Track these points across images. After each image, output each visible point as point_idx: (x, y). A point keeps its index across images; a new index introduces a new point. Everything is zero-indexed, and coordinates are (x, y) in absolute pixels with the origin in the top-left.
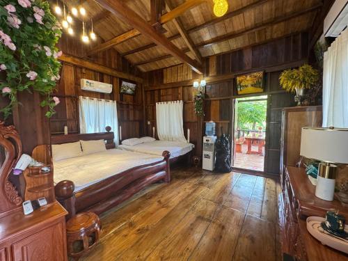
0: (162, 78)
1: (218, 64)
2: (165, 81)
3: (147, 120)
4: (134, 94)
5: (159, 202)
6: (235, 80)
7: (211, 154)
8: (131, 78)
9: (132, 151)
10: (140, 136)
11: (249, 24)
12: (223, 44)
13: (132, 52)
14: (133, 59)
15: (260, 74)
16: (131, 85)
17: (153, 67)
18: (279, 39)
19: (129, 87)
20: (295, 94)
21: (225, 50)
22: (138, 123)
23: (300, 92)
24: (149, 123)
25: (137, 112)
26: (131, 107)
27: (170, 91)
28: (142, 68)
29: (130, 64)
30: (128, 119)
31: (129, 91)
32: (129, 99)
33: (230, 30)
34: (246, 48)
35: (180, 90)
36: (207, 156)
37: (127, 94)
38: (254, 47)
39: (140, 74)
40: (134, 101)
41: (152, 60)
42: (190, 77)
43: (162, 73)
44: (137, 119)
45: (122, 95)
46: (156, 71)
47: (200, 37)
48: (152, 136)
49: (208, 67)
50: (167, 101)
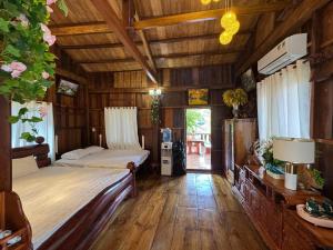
0: (113, 81)
1: (171, 76)
2: (116, 86)
3: (91, 126)
4: (76, 96)
5: (137, 223)
6: (187, 92)
7: (169, 159)
8: (73, 77)
9: (82, 166)
10: (84, 146)
11: (200, 49)
12: (177, 60)
13: (78, 47)
14: (77, 55)
15: (206, 90)
16: (72, 85)
17: (101, 68)
18: (218, 65)
19: (69, 87)
20: (232, 108)
21: (178, 66)
22: (79, 131)
23: (236, 107)
24: (94, 130)
25: (79, 117)
26: (71, 111)
27: (121, 96)
28: (87, 68)
29: (72, 60)
30: (67, 125)
31: (69, 92)
32: (69, 101)
33: (185, 51)
34: (195, 67)
35: (133, 96)
36: (166, 162)
37: (68, 95)
38: (200, 68)
39: (83, 73)
40: (75, 103)
41: (102, 61)
42: (145, 84)
43: (113, 76)
44: (78, 125)
45: (59, 95)
46: (105, 73)
47: (159, 50)
48: (98, 145)
49: (162, 77)
50: (118, 106)
